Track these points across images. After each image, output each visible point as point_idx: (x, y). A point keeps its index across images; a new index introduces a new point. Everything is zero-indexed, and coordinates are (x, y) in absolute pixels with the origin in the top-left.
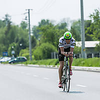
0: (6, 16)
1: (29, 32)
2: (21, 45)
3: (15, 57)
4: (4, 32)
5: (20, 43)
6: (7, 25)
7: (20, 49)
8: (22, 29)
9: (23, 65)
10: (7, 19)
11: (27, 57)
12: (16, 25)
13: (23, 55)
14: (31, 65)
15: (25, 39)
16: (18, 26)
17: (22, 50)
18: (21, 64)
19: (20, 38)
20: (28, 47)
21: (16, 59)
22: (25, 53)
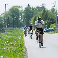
0: (43, 4)
1: (56, 14)
2: (51, 21)
3: (48, 28)
4: (41, 14)
5: (51, 20)
6: (43, 10)
7: (50, 24)
8: (52, 12)
9: (52, 33)
10: (43, 6)
11: (55, 28)
12: (48, 10)
13: (52, 27)
14: (57, 33)
15: (54, 18)
16: (49, 10)
17: (52, 24)
18: (51, 33)
19: (50, 18)
20: (55, 23)
21: (48, 30)
22: (54, 26)
